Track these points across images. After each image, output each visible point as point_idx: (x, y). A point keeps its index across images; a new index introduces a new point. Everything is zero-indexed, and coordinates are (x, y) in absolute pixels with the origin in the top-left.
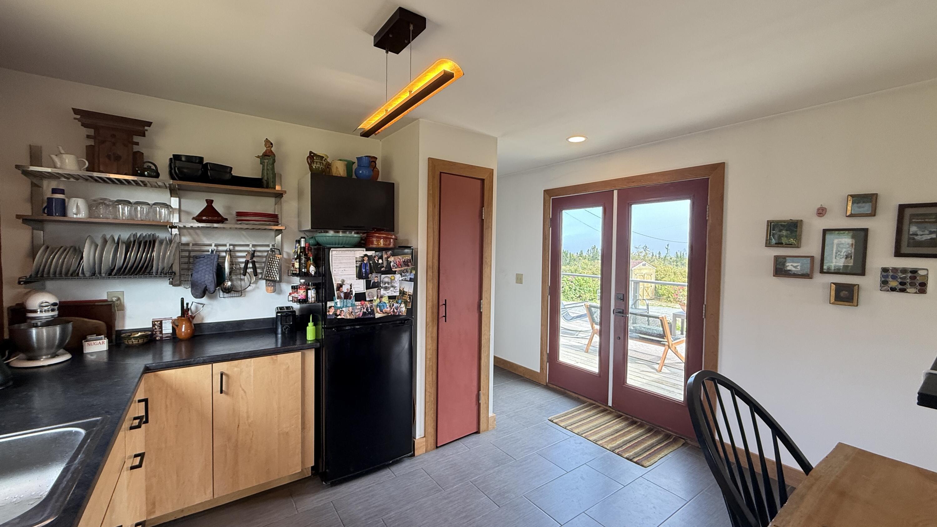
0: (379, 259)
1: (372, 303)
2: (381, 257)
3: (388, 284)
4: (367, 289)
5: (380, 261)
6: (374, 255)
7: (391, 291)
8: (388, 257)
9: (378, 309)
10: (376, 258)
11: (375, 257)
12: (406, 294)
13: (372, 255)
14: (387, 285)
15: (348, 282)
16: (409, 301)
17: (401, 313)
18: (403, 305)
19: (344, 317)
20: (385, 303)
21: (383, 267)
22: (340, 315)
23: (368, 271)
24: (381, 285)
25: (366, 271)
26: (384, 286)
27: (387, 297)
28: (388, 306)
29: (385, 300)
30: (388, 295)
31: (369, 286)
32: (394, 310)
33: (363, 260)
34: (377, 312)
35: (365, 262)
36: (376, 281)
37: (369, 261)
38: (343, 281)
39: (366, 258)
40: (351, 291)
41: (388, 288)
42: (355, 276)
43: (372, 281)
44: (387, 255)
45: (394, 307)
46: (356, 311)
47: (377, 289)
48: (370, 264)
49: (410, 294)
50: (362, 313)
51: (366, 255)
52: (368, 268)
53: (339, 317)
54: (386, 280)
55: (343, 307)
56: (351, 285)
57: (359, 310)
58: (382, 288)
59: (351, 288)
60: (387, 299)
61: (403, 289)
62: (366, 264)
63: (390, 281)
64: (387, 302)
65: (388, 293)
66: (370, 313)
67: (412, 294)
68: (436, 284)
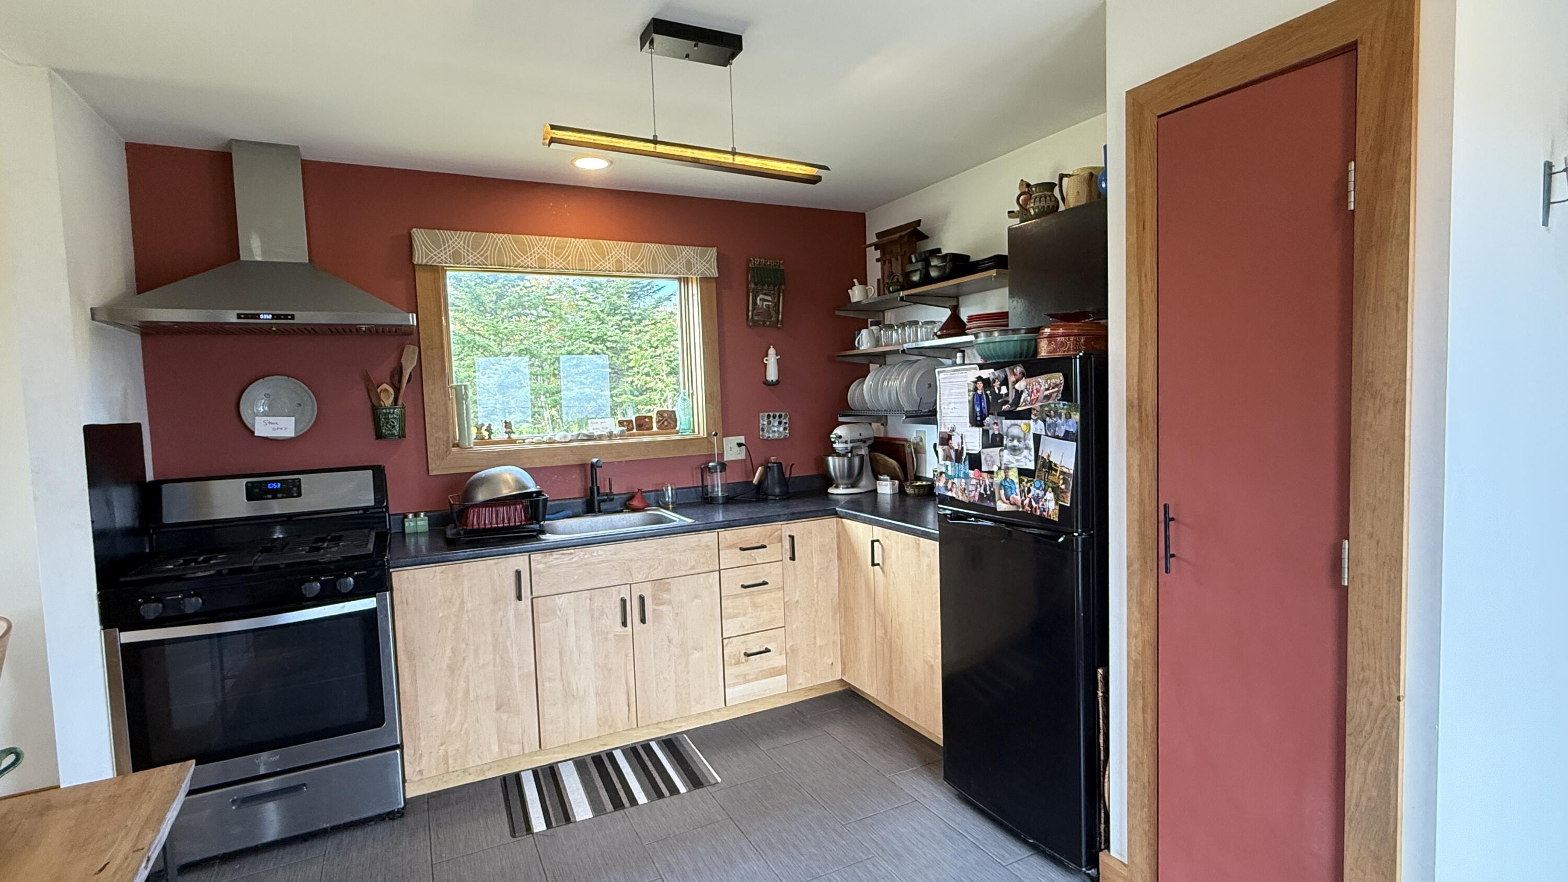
0: (1001, 385)
1: (992, 478)
2: (1005, 382)
3: (1019, 441)
5: (1004, 390)
6: (992, 377)
7: (1025, 457)
8: (1017, 381)
9: (1002, 492)
10: (997, 384)
11: (994, 382)
12: (1056, 471)
13: (989, 378)
14: (1015, 443)
15: (959, 430)
16: (1063, 487)
17: (1045, 514)
18: (1050, 495)
19: (954, 495)
20: (1012, 481)
21: (1006, 402)
22: (951, 490)
23: (985, 411)
24: (1005, 442)
25: (981, 411)
26: (1010, 444)
27: (1016, 470)
28: (1018, 490)
29: (1013, 475)
30: (1016, 465)
32: (1030, 501)
33: (976, 389)
34: (1000, 499)
35: (979, 392)
36: (997, 432)
37: (985, 391)
38: (953, 429)
39: (980, 385)
40: (962, 448)
41: (1019, 449)
42: (968, 420)
43: (991, 432)
44: (1015, 375)
45: (1030, 495)
46: (971, 488)
47: (999, 449)
48: (987, 395)
49: (1065, 470)
50: (977, 494)
51: (980, 378)
52: (984, 404)
53: (949, 494)
54: (1015, 431)
55: (955, 477)
56: (962, 437)
57: (974, 489)
58: (1006, 448)
59: (962, 443)
60: (1016, 474)
61: (1049, 456)
62: (981, 396)
63: (1022, 435)
64: (1016, 480)
65: (1017, 461)
66: (989, 497)
67: (1072, 472)
68: (1152, 456)
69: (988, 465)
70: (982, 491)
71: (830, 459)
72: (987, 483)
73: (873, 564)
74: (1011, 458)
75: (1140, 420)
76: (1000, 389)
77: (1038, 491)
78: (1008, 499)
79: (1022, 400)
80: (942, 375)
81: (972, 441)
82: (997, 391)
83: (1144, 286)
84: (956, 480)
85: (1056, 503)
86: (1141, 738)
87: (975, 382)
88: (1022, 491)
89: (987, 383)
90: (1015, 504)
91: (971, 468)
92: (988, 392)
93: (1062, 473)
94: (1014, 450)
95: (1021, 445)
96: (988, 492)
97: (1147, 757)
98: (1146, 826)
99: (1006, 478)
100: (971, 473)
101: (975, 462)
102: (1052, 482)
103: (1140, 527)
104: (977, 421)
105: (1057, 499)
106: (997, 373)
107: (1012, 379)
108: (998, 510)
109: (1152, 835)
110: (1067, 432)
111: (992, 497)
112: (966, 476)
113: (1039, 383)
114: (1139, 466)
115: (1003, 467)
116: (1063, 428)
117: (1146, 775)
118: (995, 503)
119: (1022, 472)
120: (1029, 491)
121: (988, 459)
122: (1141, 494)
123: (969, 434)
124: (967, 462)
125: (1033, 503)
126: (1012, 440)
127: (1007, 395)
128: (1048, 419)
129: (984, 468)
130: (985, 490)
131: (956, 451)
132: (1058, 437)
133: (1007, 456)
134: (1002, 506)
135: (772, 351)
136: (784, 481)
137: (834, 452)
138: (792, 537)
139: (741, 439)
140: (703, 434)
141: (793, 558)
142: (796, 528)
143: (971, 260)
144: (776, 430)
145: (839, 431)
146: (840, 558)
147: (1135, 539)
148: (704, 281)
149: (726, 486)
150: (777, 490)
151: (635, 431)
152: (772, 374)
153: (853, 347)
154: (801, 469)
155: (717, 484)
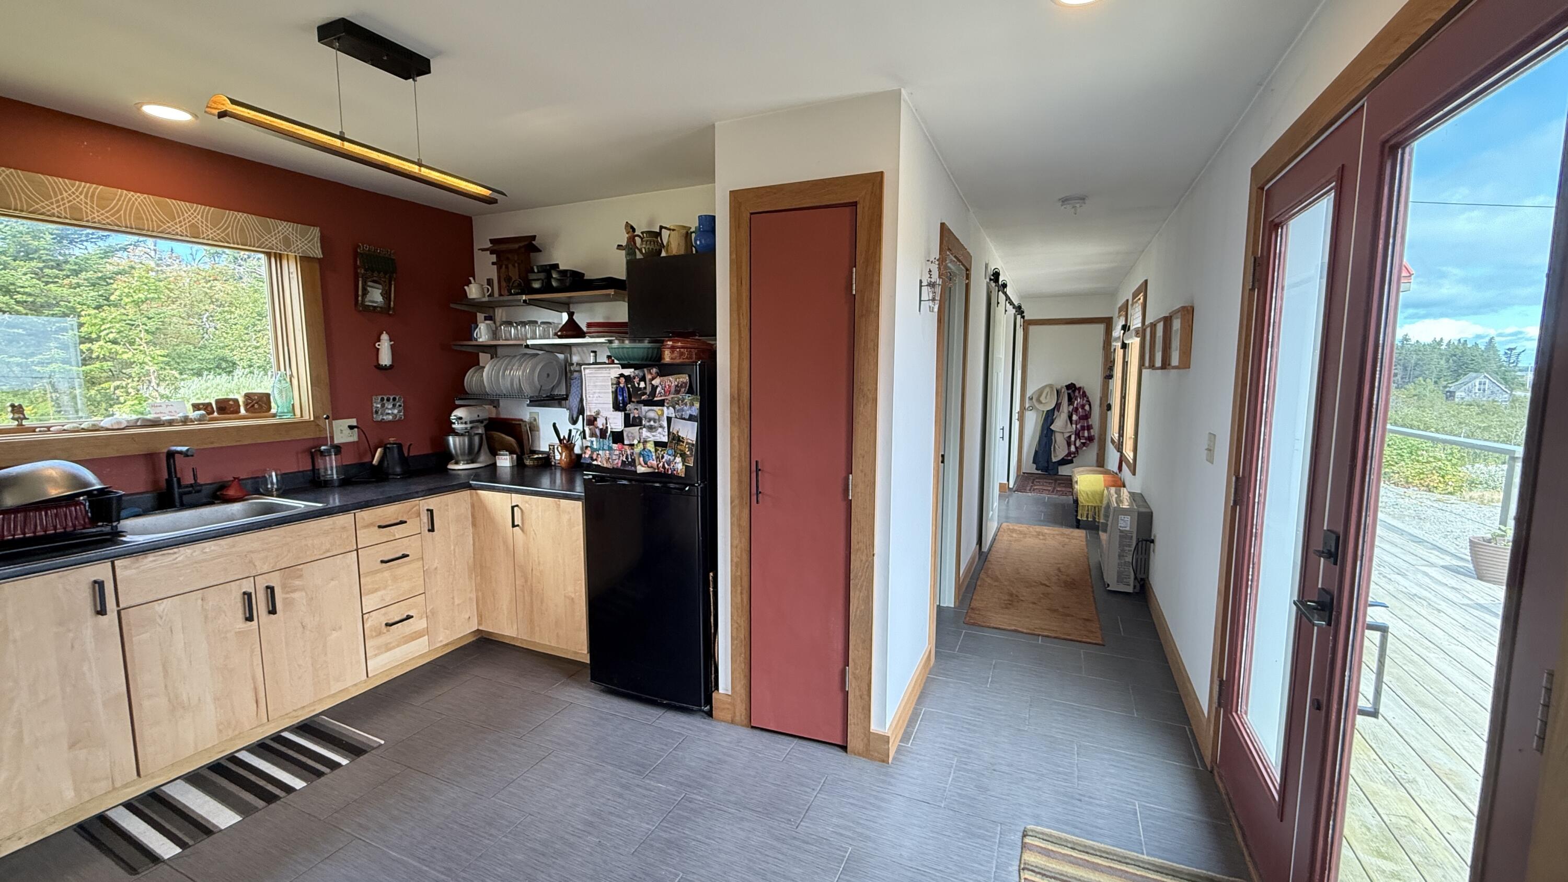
0: (640, 380)
1: (633, 449)
2: (643, 379)
3: (655, 422)
5: (642, 385)
6: (632, 375)
7: (660, 433)
8: (653, 379)
9: (641, 459)
10: (637, 380)
11: (634, 378)
12: (683, 442)
13: (630, 376)
14: (652, 423)
15: (604, 414)
16: (688, 453)
17: (675, 472)
18: (678, 459)
19: (600, 464)
20: (650, 451)
21: (645, 394)
22: (596, 460)
23: (627, 399)
24: (644, 423)
25: (623, 399)
26: (648, 424)
27: (653, 443)
28: (654, 457)
29: (650, 447)
30: (652, 439)
32: (664, 465)
33: (618, 383)
34: (640, 464)
35: (622, 385)
36: (637, 416)
37: (627, 385)
38: (598, 413)
39: (622, 380)
40: (607, 427)
41: (655, 428)
42: (611, 406)
43: (632, 416)
44: (651, 374)
45: (664, 460)
46: (614, 457)
47: (638, 427)
48: (628, 388)
49: (690, 441)
50: (620, 462)
51: (622, 375)
52: (626, 395)
53: (595, 463)
54: (652, 415)
55: (600, 449)
56: (606, 419)
57: (617, 457)
58: (644, 427)
59: (607, 424)
60: (653, 446)
61: (678, 432)
62: (623, 389)
63: (657, 417)
64: (653, 450)
65: (654, 436)
66: (630, 464)
67: (694, 442)
68: (747, 430)
69: (629, 440)
70: (624, 459)
71: (451, 439)
72: (629, 453)
73: (514, 526)
74: (649, 434)
75: (739, 408)
76: (639, 384)
77: (669, 457)
78: (646, 463)
79: (657, 392)
80: (587, 371)
81: (616, 422)
82: (637, 385)
83: (741, 321)
84: (600, 452)
85: (683, 465)
86: (740, 611)
87: (618, 378)
88: (657, 458)
89: (628, 379)
90: (652, 467)
91: (614, 442)
92: (629, 386)
93: (687, 443)
94: (651, 428)
95: (656, 425)
96: (630, 460)
97: (743, 622)
98: (743, 665)
99: (644, 449)
100: (615, 446)
101: (618, 437)
102: (680, 450)
103: (739, 476)
104: (617, 407)
105: (684, 461)
106: (637, 372)
107: (648, 377)
108: (638, 472)
109: (747, 671)
110: (691, 415)
111: (633, 463)
112: (610, 449)
113: (670, 381)
114: (739, 437)
115: (642, 441)
116: (689, 412)
117: (743, 634)
118: (635, 467)
119: (657, 444)
120: (663, 457)
121: (630, 435)
122: (740, 455)
123: (612, 416)
124: (611, 438)
125: (666, 466)
126: (649, 421)
127: (645, 388)
128: (677, 406)
129: (626, 442)
130: (627, 458)
131: (601, 430)
132: (684, 419)
133: (645, 433)
134: (641, 469)
135: (385, 337)
136: (404, 460)
137: (454, 433)
138: (431, 512)
139: (353, 422)
140: (308, 416)
141: (432, 530)
142: (433, 502)
143: (585, 278)
144: (391, 412)
145: (458, 413)
146: (474, 525)
147: (736, 484)
148: (305, 261)
149: (342, 469)
150: (398, 470)
151: (216, 414)
152: (385, 358)
153: (470, 338)
154: (418, 448)
155: (331, 467)
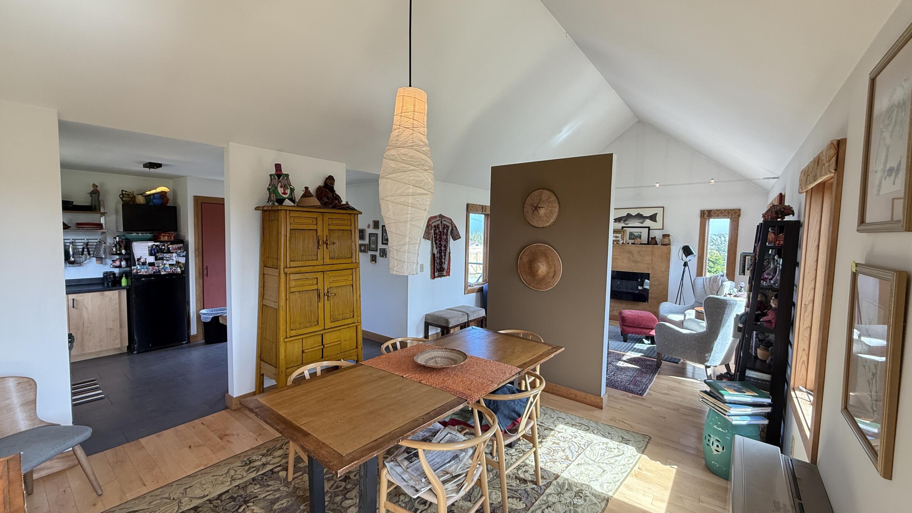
1: (159, 267)
4: (155, 260)
5: (163, 247)
7: (171, 261)
8: (168, 245)
9: (163, 270)
11: (160, 245)
12: (180, 263)
13: (158, 245)
15: (144, 257)
16: (182, 266)
17: (178, 272)
18: (178, 268)
19: (142, 274)
21: (165, 250)
23: (156, 252)
24: (164, 259)
25: (154, 252)
29: (167, 266)
31: (156, 259)
32: (173, 271)
36: (161, 257)
37: (156, 248)
38: (141, 257)
39: (154, 246)
40: (146, 262)
41: (169, 260)
42: (148, 254)
43: (159, 257)
45: (173, 269)
46: (149, 271)
47: (162, 260)
50: (153, 272)
51: (154, 245)
52: (156, 250)
55: (142, 269)
57: (151, 271)
59: (146, 260)
61: (179, 261)
62: (154, 249)
63: (170, 257)
65: (169, 262)
66: (157, 272)
67: (184, 263)
68: (201, 258)
69: (157, 265)
70: (155, 271)
77: (175, 268)
78: (165, 271)
79: (170, 249)
80: (135, 244)
82: (161, 248)
85: (180, 270)
87: (152, 246)
88: (170, 269)
90: (168, 272)
99: (164, 267)
100: (150, 267)
101: (151, 264)
102: (179, 266)
103: (199, 271)
104: (151, 254)
107: (166, 245)
108: (162, 274)
110: (181, 256)
111: (159, 271)
112: (147, 268)
113: (175, 246)
114: (198, 260)
115: (163, 264)
118: (160, 273)
119: (170, 265)
122: (199, 265)
123: (149, 258)
124: (148, 265)
127: (165, 248)
128: (178, 253)
130: (156, 270)
131: (142, 262)
133: (165, 262)
147: (197, 273)
